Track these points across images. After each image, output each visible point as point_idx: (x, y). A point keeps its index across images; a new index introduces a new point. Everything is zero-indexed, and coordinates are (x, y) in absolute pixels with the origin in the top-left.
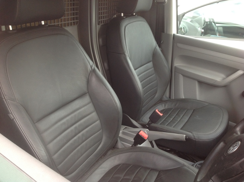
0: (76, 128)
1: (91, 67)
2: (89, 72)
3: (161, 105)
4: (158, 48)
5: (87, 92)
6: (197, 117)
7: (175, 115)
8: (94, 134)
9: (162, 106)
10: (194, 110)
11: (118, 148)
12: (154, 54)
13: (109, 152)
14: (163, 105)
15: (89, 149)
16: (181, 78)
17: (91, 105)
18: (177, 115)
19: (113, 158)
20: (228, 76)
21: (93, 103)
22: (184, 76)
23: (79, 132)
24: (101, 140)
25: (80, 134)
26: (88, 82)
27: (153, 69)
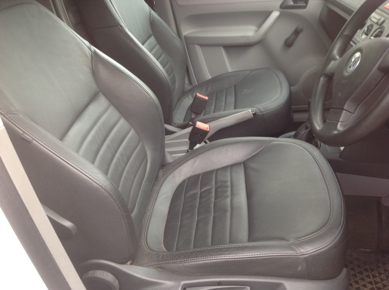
0: (108, 146)
1: (90, 49)
2: (90, 58)
3: (187, 98)
4: (153, 12)
5: (99, 90)
6: (245, 90)
7: (214, 101)
8: (135, 150)
9: (189, 98)
10: (235, 86)
11: (169, 164)
12: (152, 23)
13: (161, 173)
14: (190, 96)
15: (137, 172)
16: (199, 50)
17: (112, 108)
18: (216, 100)
19: (171, 176)
20: (260, 26)
21: (114, 106)
22: (201, 45)
23: (116, 151)
24: (146, 156)
25: (118, 155)
26: (94, 73)
27: (158, 46)
